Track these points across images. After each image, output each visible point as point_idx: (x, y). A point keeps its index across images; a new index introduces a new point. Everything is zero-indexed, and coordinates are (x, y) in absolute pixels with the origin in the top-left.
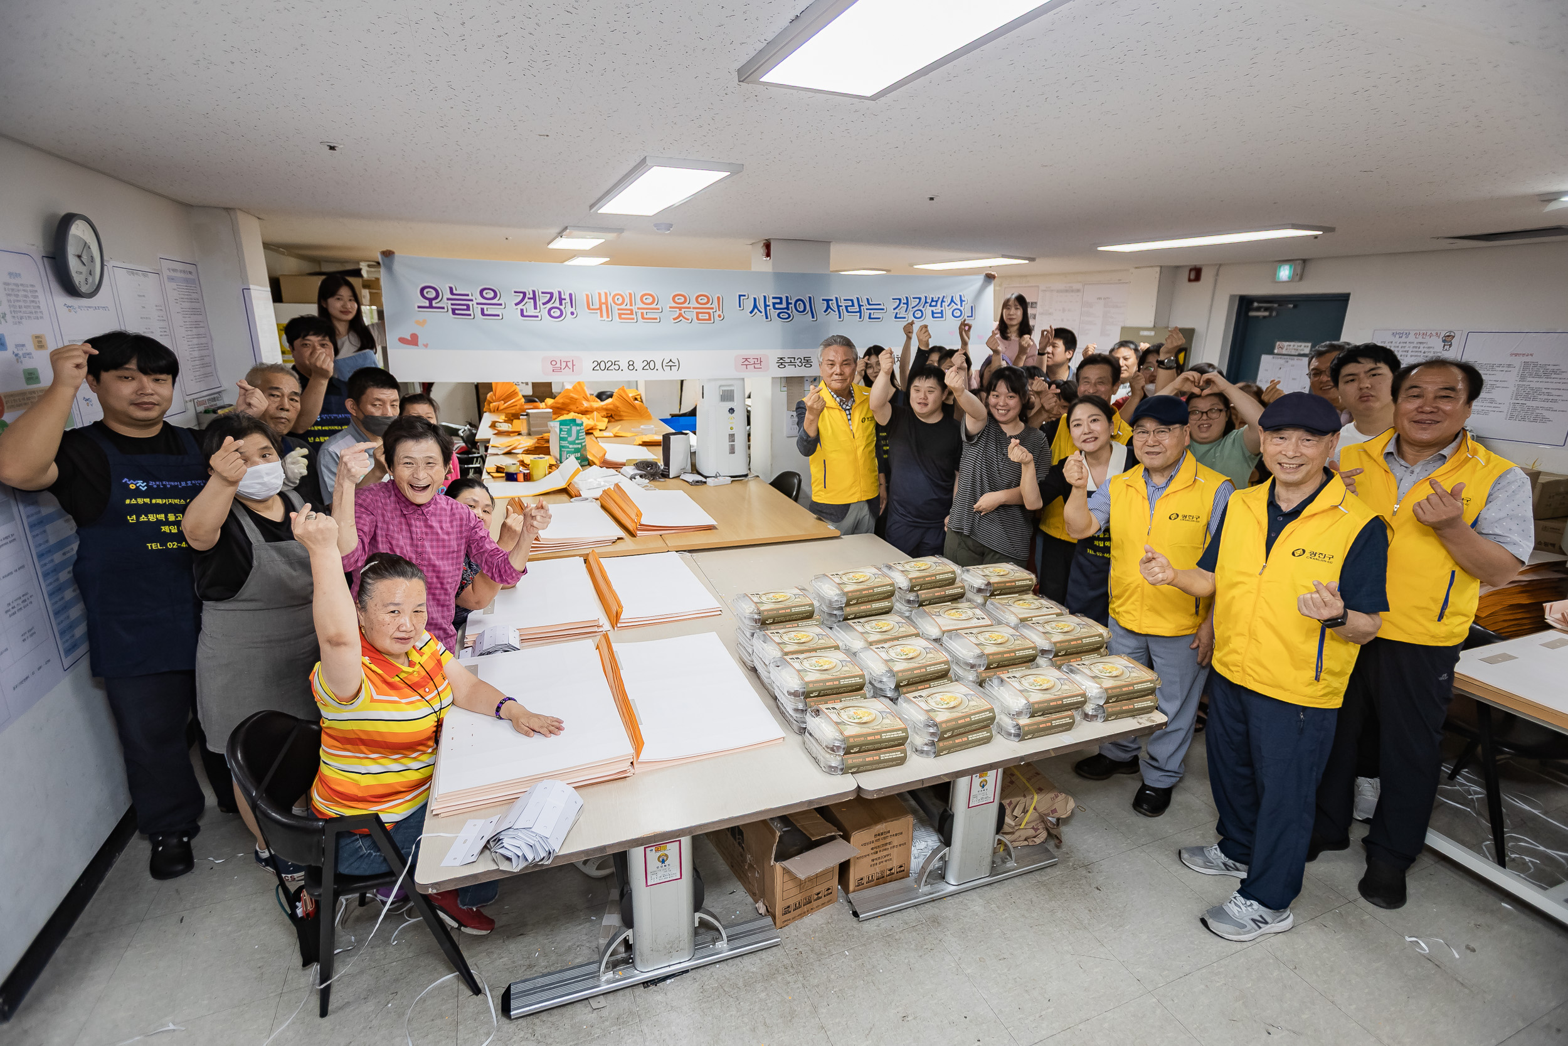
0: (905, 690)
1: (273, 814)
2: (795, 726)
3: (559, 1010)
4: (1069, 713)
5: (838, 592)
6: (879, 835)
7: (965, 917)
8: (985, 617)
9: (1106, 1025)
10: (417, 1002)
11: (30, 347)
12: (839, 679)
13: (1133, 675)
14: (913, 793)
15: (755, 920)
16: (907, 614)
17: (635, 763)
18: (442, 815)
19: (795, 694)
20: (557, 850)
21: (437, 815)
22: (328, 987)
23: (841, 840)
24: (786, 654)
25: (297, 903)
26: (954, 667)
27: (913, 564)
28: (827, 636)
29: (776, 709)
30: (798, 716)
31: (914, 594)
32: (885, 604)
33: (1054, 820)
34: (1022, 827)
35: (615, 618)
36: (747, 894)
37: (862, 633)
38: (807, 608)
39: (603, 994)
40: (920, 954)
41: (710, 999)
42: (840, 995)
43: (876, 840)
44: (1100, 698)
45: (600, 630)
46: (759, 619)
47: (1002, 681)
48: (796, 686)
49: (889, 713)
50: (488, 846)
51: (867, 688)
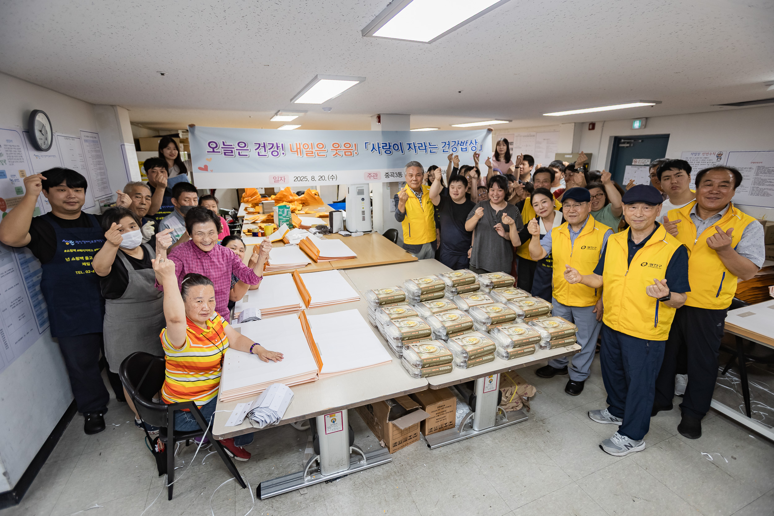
0: (451, 336)
1: (143, 402)
2: (397, 354)
3: (285, 495)
4: (533, 345)
5: (417, 288)
6: (440, 407)
7: (483, 446)
8: (490, 299)
9: (553, 498)
10: (215, 492)
11: (18, 176)
12: (418, 331)
13: (564, 326)
14: (456, 386)
15: (380, 449)
16: (452, 298)
17: (318, 374)
18: (225, 401)
19: (397, 339)
20: (281, 418)
21: (223, 401)
22: (172, 486)
23: (421, 410)
24: (392, 319)
25: (156, 445)
26: (475, 324)
27: (454, 273)
28: (412, 310)
29: (388, 346)
30: (399, 349)
31: (455, 288)
32: (440, 293)
33: (526, 398)
34: (510, 402)
35: (307, 303)
36: (376, 437)
37: (429, 308)
38: (402, 296)
39: (306, 487)
40: (461, 465)
41: (358, 489)
42: (422, 485)
43: (438, 410)
44: (548, 338)
45: (301, 309)
46: (379, 302)
47: (499, 330)
48: (397, 335)
49: (443, 347)
50: (248, 416)
51: (432, 335)
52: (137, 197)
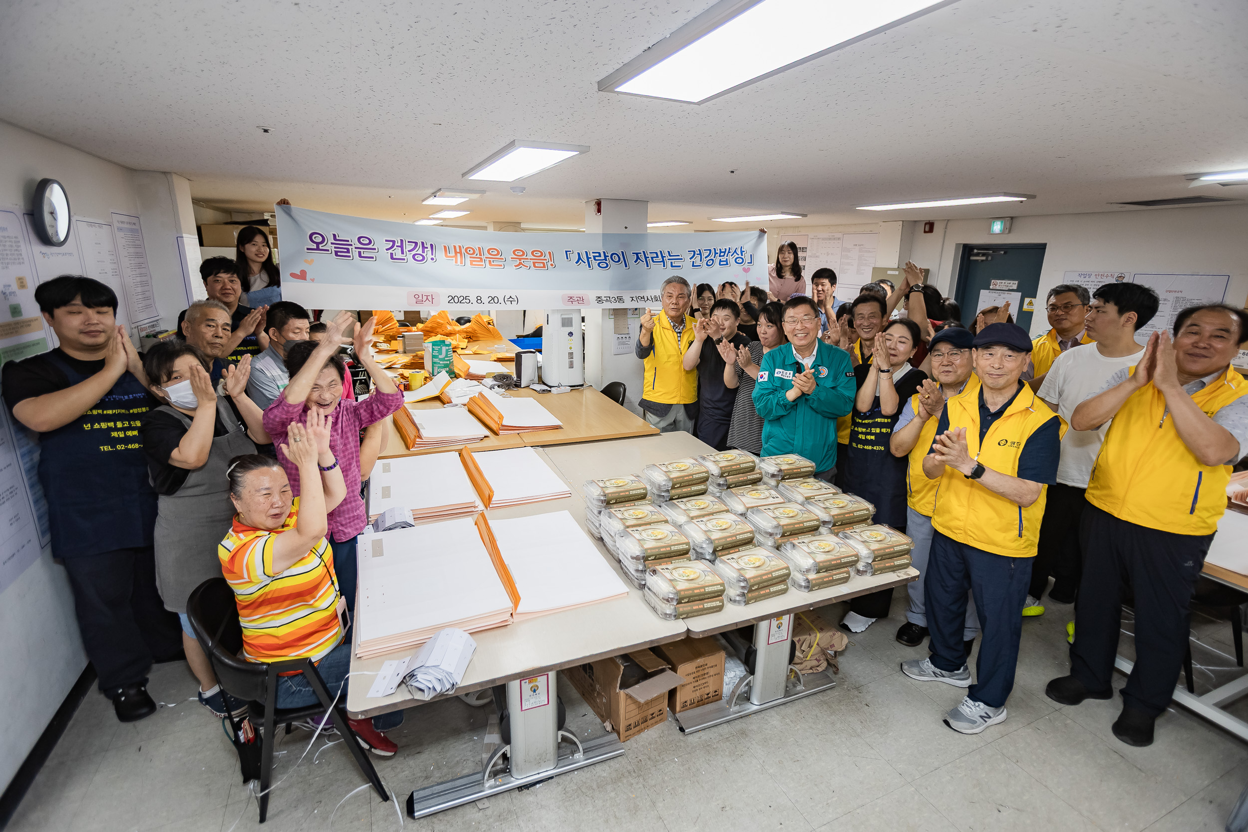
0: (720, 554)
1: (227, 661)
2: (636, 582)
3: (452, 811)
4: (846, 569)
5: (666, 478)
7: (766, 729)
8: (778, 496)
9: (877, 809)
10: (338, 808)
11: (15, 287)
12: (670, 546)
13: (893, 539)
14: (724, 635)
15: (603, 736)
16: (718, 494)
17: (514, 614)
18: (364, 658)
19: (637, 558)
20: (459, 683)
21: (361, 657)
22: (267, 795)
23: (670, 672)
24: (628, 527)
25: (240, 731)
26: (757, 535)
27: (722, 456)
28: (659, 513)
29: (621, 570)
30: (639, 575)
31: (723, 479)
32: (701, 487)
33: (832, 653)
34: (808, 658)
35: (487, 500)
36: (596, 716)
37: (685, 510)
38: (642, 491)
39: (487, 797)
40: (733, 759)
41: (571, 798)
42: (673, 792)
43: (697, 672)
44: (869, 557)
45: (477, 509)
46: (605, 500)
47: (794, 545)
48: (637, 552)
49: (710, 571)
50: (404, 681)
51: (692, 553)
52: (210, 326)
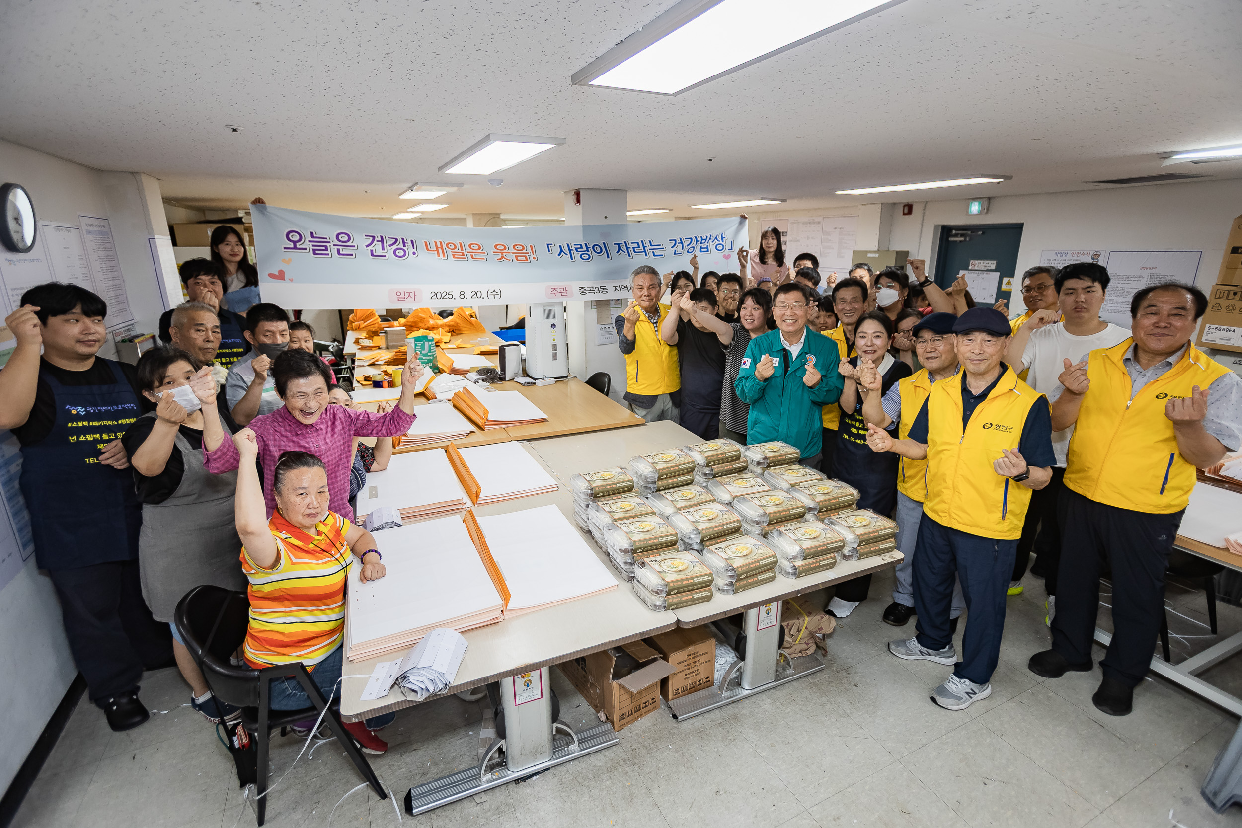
0: (708, 543)
1: (217, 668)
2: (625, 575)
3: (451, 806)
4: (832, 555)
5: (652, 470)
6: (690, 655)
7: (757, 713)
8: (764, 484)
9: (867, 787)
10: (336, 808)
12: (658, 538)
13: (878, 523)
14: (715, 623)
15: (598, 726)
16: (704, 484)
17: (504, 611)
18: (356, 661)
19: (625, 551)
20: (451, 682)
21: (352, 660)
22: (264, 797)
23: (661, 661)
24: (616, 520)
26: (744, 525)
27: (707, 445)
28: (647, 505)
29: (610, 563)
30: (628, 567)
31: (709, 468)
32: (688, 477)
33: (820, 636)
34: (797, 642)
35: (475, 497)
36: (590, 707)
37: (672, 501)
38: (629, 483)
39: (484, 791)
40: (726, 744)
41: (568, 789)
42: (667, 779)
43: (688, 659)
44: (854, 542)
45: (464, 506)
46: (592, 494)
47: (781, 533)
48: (625, 545)
49: (698, 562)
50: (397, 682)
51: (680, 543)
52: (199, 330)
